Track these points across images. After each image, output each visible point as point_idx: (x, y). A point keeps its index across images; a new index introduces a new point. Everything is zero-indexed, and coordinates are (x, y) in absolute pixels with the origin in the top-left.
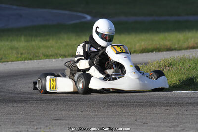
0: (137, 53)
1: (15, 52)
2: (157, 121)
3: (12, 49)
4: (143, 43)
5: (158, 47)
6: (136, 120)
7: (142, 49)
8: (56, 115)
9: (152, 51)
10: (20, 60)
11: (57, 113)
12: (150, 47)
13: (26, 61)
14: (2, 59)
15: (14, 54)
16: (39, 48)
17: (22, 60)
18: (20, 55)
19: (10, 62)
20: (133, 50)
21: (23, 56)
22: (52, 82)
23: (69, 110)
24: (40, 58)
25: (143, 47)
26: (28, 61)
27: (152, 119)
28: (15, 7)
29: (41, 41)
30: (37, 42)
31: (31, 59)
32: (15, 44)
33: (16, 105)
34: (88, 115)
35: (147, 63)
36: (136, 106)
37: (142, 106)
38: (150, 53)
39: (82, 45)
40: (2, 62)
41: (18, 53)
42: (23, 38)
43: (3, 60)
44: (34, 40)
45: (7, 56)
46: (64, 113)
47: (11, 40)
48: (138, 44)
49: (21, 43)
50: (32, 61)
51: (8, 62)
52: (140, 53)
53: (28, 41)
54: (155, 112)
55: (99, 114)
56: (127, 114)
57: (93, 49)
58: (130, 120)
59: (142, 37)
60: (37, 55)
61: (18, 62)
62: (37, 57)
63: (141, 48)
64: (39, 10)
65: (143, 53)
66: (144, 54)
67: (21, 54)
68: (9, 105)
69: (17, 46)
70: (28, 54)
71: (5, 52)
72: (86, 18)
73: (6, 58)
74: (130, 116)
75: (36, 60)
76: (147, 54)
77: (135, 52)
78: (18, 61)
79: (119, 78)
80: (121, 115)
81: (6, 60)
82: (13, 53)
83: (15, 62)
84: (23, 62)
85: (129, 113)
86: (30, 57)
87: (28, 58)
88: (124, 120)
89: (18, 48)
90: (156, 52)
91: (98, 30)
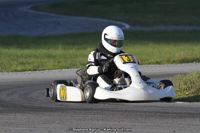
0: (176, 63)
3: (49, 56)
4: (182, 53)
5: (198, 57)
6: (174, 131)
7: (182, 60)
9: (192, 62)
10: (57, 69)
11: (94, 122)
12: (190, 57)
13: (63, 70)
14: (38, 67)
15: (51, 62)
16: (77, 57)
17: (59, 69)
18: (57, 64)
19: (47, 71)
20: (172, 60)
21: (60, 64)
22: (62, 91)
24: (77, 66)
25: (183, 58)
26: (65, 70)
27: (191, 130)
28: (53, 15)
29: (78, 49)
30: (74, 50)
31: (68, 68)
32: (52, 52)
33: (52, 114)
34: (125, 125)
35: (186, 73)
36: (175, 117)
38: (190, 63)
39: (92, 53)
40: (39, 71)
41: (55, 62)
42: (60, 46)
43: (40, 68)
44: (72, 48)
45: (44, 64)
47: (49, 48)
48: (177, 54)
49: (58, 51)
50: (69, 70)
51: (44, 70)
52: (179, 63)
53: (65, 49)
54: (194, 123)
55: (137, 124)
56: (165, 125)
57: (103, 58)
58: (168, 131)
59: (182, 47)
60: (74, 63)
61: (54, 71)
62: (74, 65)
63: (180, 58)
64: (77, 18)
65: (182, 63)
66: (184, 64)
67: (59, 62)
69: (54, 54)
70: (65, 62)
71: (42, 60)
72: (125, 26)
73: (43, 66)
74: (168, 126)
75: (74, 68)
76: (187, 64)
77: (174, 62)
78: (55, 69)
79: (125, 88)
80: (159, 126)
81: (43, 68)
82: (50, 61)
83: (52, 71)
84: (59, 70)
85: (168, 124)
86: (67, 66)
87: (66, 67)
88: (162, 131)
89: (55, 56)
90: (196, 62)
91: (106, 37)
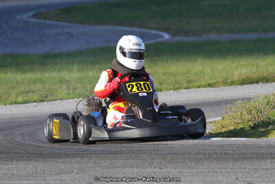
0: (235, 85)
1: (64, 86)
2: (268, 180)
3: (61, 81)
4: (244, 71)
5: (266, 75)
6: (237, 179)
7: (243, 80)
8: (125, 173)
9: (257, 82)
10: (73, 98)
11: (126, 170)
12: (254, 76)
14: (46, 97)
15: (64, 89)
18: (71, 91)
19: (59, 101)
20: (229, 81)
21: (76, 92)
23: (143, 166)
25: (245, 76)
27: (259, 177)
28: (63, 24)
30: (95, 72)
32: (65, 75)
33: (69, 160)
35: (250, 98)
36: (237, 159)
37: (245, 158)
38: (255, 84)
40: (48, 101)
41: (69, 88)
42: (75, 67)
43: (49, 98)
44: (91, 69)
45: (54, 92)
46: (135, 170)
47: (59, 70)
48: (236, 73)
49: (73, 74)
51: (55, 100)
52: (240, 85)
53: (82, 71)
54: (264, 167)
55: (185, 171)
56: (224, 170)
58: (229, 179)
59: (243, 63)
61: (69, 100)
63: (241, 78)
64: (97, 27)
65: (244, 84)
66: (246, 86)
67: (74, 89)
68: (59, 160)
69: (67, 78)
70: (83, 88)
71: (51, 87)
73: (54, 95)
74: (229, 172)
76: (250, 85)
77: (232, 83)
78: (70, 98)
80: (216, 172)
81: (53, 98)
82: (62, 88)
83: (65, 101)
84: (75, 100)
85: (228, 170)
86: (86, 93)
87: (84, 95)
88: (220, 179)
89: (68, 81)
90: (262, 83)
